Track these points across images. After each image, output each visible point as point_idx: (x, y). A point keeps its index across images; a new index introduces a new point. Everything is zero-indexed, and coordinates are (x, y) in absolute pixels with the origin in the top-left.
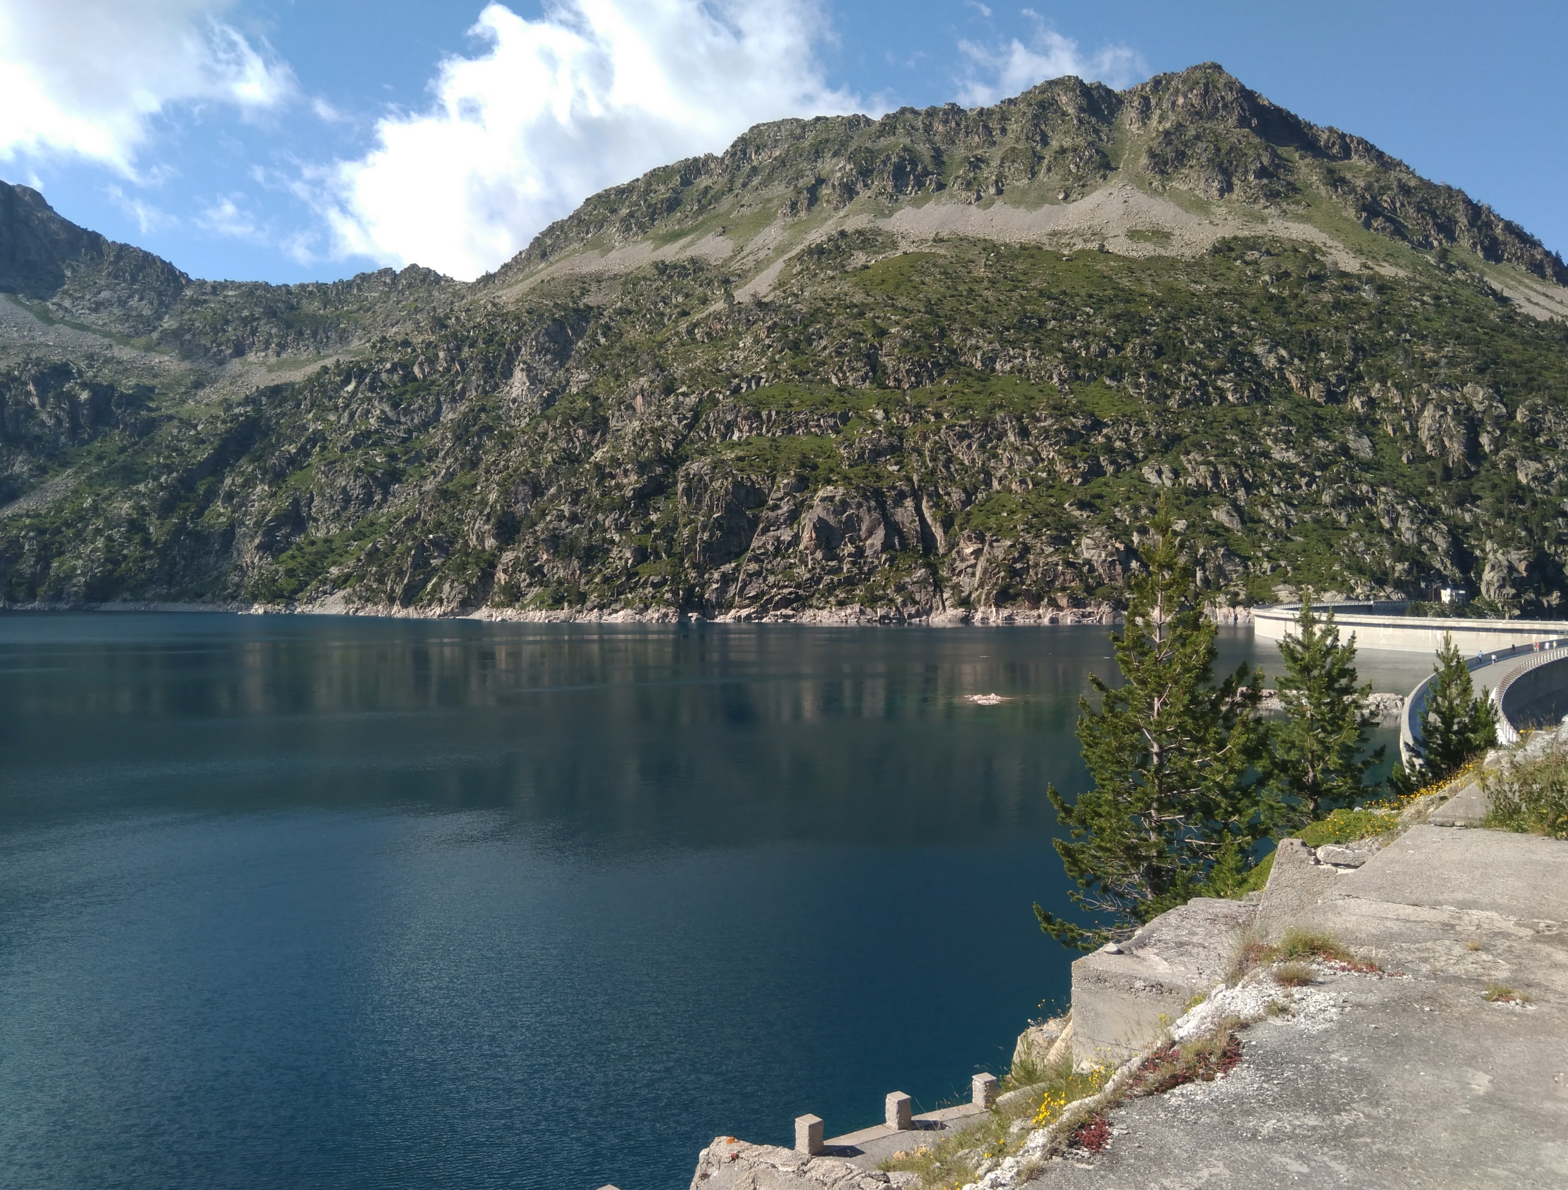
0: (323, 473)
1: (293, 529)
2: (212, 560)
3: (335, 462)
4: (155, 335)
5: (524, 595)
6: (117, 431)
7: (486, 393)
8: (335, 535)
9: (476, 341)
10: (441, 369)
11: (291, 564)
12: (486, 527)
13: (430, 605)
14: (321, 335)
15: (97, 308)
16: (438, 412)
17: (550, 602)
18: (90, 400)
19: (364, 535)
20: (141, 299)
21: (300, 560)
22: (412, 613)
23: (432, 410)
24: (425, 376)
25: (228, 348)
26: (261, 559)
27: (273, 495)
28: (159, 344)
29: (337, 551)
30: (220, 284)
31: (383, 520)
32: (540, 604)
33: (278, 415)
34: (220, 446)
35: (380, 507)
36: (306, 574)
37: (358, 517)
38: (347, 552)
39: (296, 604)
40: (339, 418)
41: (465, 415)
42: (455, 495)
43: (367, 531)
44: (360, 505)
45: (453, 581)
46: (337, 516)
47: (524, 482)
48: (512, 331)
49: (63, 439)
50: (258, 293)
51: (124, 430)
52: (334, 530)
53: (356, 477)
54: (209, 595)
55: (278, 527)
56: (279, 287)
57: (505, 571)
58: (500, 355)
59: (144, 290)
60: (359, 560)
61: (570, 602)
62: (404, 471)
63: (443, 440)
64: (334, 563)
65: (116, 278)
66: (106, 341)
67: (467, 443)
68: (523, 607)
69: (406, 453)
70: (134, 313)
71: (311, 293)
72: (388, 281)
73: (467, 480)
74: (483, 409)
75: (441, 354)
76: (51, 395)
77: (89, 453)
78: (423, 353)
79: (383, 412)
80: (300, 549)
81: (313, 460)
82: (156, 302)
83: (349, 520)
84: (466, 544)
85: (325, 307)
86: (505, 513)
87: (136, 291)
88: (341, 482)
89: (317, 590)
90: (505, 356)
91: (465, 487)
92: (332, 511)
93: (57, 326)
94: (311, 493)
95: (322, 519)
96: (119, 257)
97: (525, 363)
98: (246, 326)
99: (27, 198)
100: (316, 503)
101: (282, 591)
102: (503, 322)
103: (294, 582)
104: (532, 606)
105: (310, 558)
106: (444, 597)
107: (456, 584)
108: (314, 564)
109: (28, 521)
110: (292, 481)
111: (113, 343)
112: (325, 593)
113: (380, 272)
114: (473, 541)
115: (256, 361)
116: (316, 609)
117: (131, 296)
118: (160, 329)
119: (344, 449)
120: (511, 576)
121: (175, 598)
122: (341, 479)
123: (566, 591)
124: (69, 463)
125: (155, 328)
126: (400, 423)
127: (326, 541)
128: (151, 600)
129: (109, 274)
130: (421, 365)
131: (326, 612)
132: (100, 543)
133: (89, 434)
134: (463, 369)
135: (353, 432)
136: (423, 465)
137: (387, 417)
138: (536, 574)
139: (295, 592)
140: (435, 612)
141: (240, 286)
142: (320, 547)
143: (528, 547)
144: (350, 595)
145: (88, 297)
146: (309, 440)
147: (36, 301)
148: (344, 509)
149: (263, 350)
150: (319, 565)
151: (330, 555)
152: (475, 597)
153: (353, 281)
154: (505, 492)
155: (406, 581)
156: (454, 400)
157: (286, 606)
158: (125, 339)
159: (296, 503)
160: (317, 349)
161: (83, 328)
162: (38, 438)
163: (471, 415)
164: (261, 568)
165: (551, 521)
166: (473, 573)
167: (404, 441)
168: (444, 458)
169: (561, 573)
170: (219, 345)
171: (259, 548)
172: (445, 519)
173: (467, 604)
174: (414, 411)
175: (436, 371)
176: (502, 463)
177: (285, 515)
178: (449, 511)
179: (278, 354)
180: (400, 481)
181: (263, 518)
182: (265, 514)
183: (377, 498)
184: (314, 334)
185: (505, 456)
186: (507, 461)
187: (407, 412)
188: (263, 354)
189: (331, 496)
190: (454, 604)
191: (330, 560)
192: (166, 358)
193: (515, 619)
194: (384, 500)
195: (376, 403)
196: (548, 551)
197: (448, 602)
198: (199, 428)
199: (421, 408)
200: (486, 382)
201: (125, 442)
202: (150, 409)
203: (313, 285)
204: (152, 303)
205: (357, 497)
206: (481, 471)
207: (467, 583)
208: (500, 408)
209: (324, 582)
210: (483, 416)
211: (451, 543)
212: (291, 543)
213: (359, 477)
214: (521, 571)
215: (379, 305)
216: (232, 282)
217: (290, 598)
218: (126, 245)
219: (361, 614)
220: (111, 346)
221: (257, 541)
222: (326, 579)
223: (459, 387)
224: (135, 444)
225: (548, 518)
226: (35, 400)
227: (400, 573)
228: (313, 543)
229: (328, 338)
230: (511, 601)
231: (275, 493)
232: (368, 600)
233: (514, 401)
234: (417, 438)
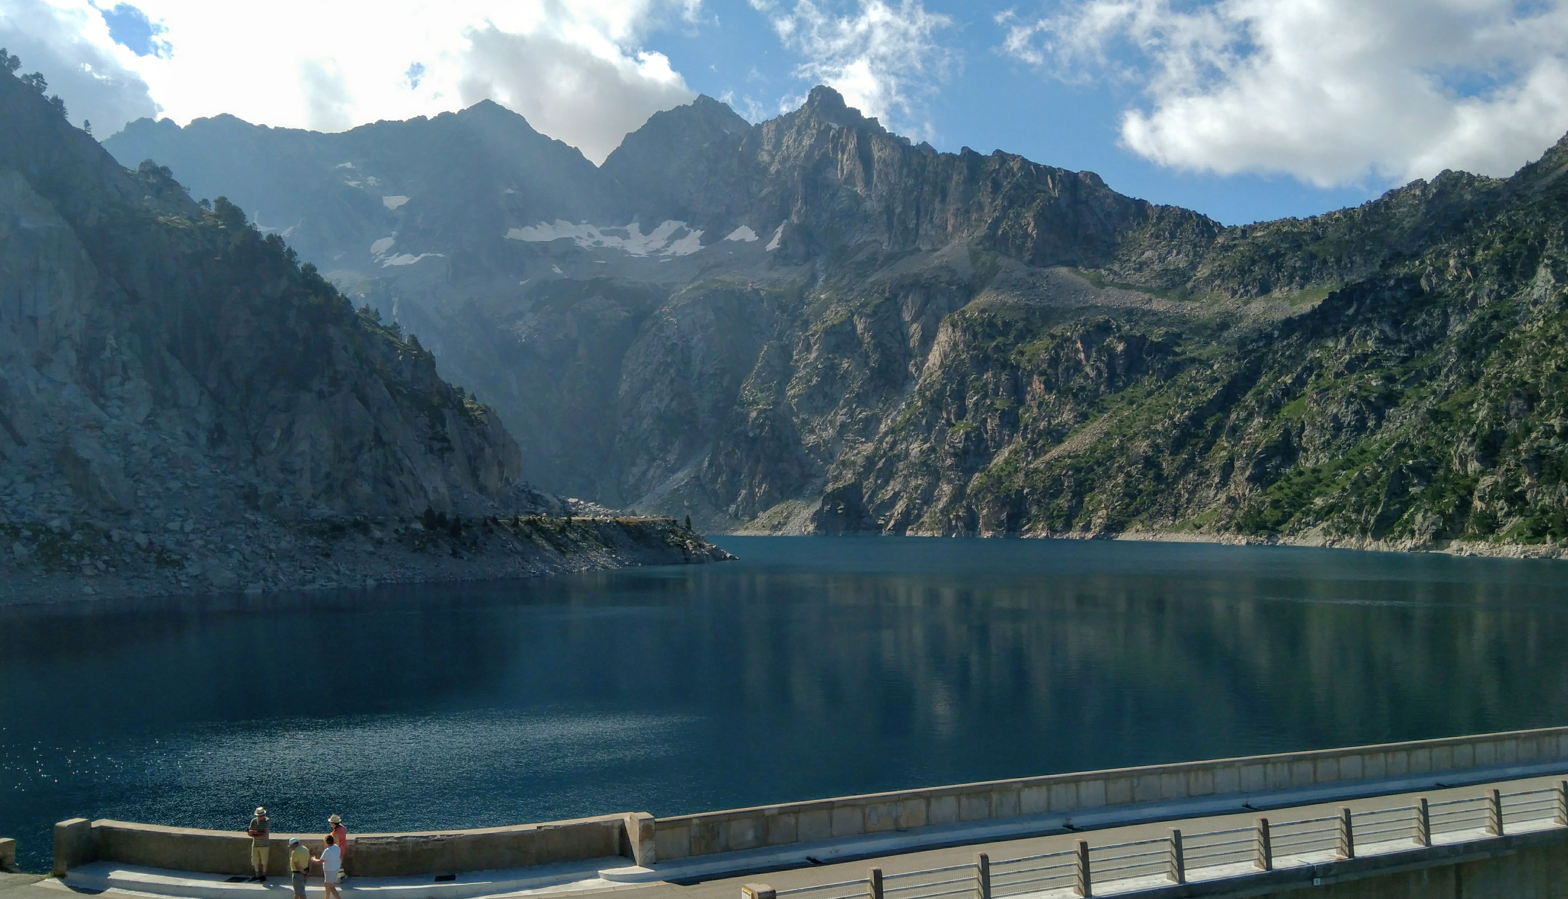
0: (1316, 401)
1: (1283, 460)
2: (1212, 493)
3: (1327, 389)
4: (1189, 285)
5: (1500, 526)
6: (1147, 377)
7: (1500, 297)
8: (1324, 464)
9: (1492, 242)
10: (1450, 278)
11: (1278, 495)
12: (1471, 449)
13: (1401, 537)
14: (1345, 261)
15: (1140, 267)
16: (1445, 326)
17: (1529, 534)
18: (1125, 351)
19: (1353, 464)
20: (1178, 254)
21: (1286, 491)
22: (1382, 546)
23: (1437, 324)
24: (1432, 289)
25: (1254, 287)
26: (1251, 491)
27: (1266, 427)
28: (1192, 292)
29: (1324, 482)
30: (1250, 226)
31: (1375, 446)
32: (1518, 536)
33: (1283, 347)
34: (1230, 383)
35: (1373, 433)
36: (1291, 505)
37: (1349, 445)
38: (1334, 482)
39: (1279, 536)
40: (1336, 344)
41: (1473, 326)
42: (1448, 415)
43: (1356, 459)
44: (1352, 432)
45: (1426, 511)
46: (1327, 444)
47: (1518, 395)
48: (1537, 223)
49: (1102, 388)
50: (1285, 229)
51: (1153, 375)
52: (1324, 459)
53: (1349, 403)
54: (1206, 527)
55: (1268, 459)
56: (1306, 220)
57: (1481, 499)
58: (1520, 254)
59: (1181, 245)
60: (1344, 490)
61: (1554, 535)
62: (1402, 393)
63: (1447, 355)
64: (1319, 494)
65: (1157, 238)
66: (1147, 296)
67: (1473, 356)
68: (1498, 540)
69: (1405, 373)
70: (1172, 267)
71: (1337, 220)
72: (1418, 192)
73: (1462, 398)
74: (1495, 316)
75: (1452, 262)
76: (1094, 350)
77: (1123, 398)
78: (1431, 265)
79: (1381, 332)
80: (1288, 480)
81: (1307, 389)
82: (1191, 254)
83: (1340, 448)
84: (1449, 470)
85: (1351, 231)
86: (1492, 432)
87: (1175, 246)
88: (1333, 409)
89: (1299, 521)
90: (1526, 253)
91: (1460, 406)
92: (1323, 439)
93: (1107, 288)
94: (1303, 423)
95: (1312, 449)
96: (1160, 218)
97: (1549, 257)
98: (1272, 263)
99: (1088, 181)
100: (1306, 432)
101: (1266, 522)
102: (1526, 215)
103: (1278, 514)
104: (1508, 539)
105: (1294, 488)
106: (1416, 528)
107: (1429, 514)
108: (1299, 495)
109: (1068, 461)
110: (1285, 412)
111: (1153, 297)
112: (1308, 524)
113: (1410, 185)
114: (1456, 466)
115: (1280, 296)
116: (1298, 541)
117: (1170, 252)
118: (1194, 278)
119: (1337, 375)
120: (1488, 504)
121: (1178, 530)
122: (1333, 406)
123: (1550, 520)
124: (1106, 409)
125: (1190, 278)
126: (1400, 341)
127: (1314, 471)
128: (1159, 531)
129: (1152, 235)
130: (1429, 276)
131: (1306, 545)
132: (1120, 479)
133: (1123, 381)
134: (1475, 275)
135: (1347, 357)
136: (1423, 385)
137: (1387, 337)
138: (1516, 501)
139: (1279, 523)
140: (1406, 545)
141: (1269, 225)
142: (1308, 477)
143: (1507, 470)
144: (1328, 526)
145: (1134, 259)
146: (1305, 369)
147: (1092, 270)
148: (1335, 437)
149: (1288, 285)
150: (1305, 496)
151: (1317, 486)
152: (1452, 529)
153: (1381, 200)
154: (1496, 408)
155: (1379, 511)
156: (1463, 310)
157: (1269, 537)
158: (1162, 292)
159: (1287, 433)
160: (1341, 275)
161: (1128, 287)
162: (1082, 389)
163: (1480, 324)
164: (1250, 499)
165: (1536, 439)
166: (1450, 501)
167: (1404, 360)
168: (1447, 376)
169: (1547, 500)
170: (1245, 286)
171: (1249, 479)
172: (1433, 443)
173: (1440, 537)
174: (1416, 328)
175: (1445, 281)
176: (1505, 375)
177: (1275, 447)
178: (1440, 433)
179: (1302, 287)
180: (1396, 405)
181: (1255, 450)
182: (1257, 446)
183: (1371, 423)
184: (1338, 261)
185: (1507, 368)
186: (1510, 372)
187: (1410, 329)
188: (1287, 289)
189: (1322, 425)
190: (1427, 537)
191: (1316, 491)
192: (1198, 304)
193: (1487, 554)
194: (1378, 425)
195: (1376, 324)
196: (1530, 473)
197: (1420, 534)
198: (1215, 367)
199: (1425, 324)
200: (1500, 286)
201: (1153, 386)
202: (1176, 354)
203: (1339, 212)
204: (1187, 256)
205: (1349, 424)
206: (1480, 386)
207: (1442, 513)
208: (1517, 313)
209: (1307, 514)
210: (1495, 324)
211: (1435, 469)
212: (1281, 474)
213: (1352, 403)
214: (1499, 498)
215: (1407, 220)
216: (1261, 223)
217: (1273, 530)
218: (1167, 206)
219: (1337, 546)
220: (1151, 300)
221: (1248, 473)
222: (1310, 510)
223: (1469, 296)
224: (1161, 387)
225: (1534, 435)
226: (1082, 356)
227: (1375, 503)
228: (1301, 474)
229: (1352, 262)
230: (1485, 533)
231: (1268, 424)
232: (1345, 532)
233: (1535, 303)
234: (1420, 356)
